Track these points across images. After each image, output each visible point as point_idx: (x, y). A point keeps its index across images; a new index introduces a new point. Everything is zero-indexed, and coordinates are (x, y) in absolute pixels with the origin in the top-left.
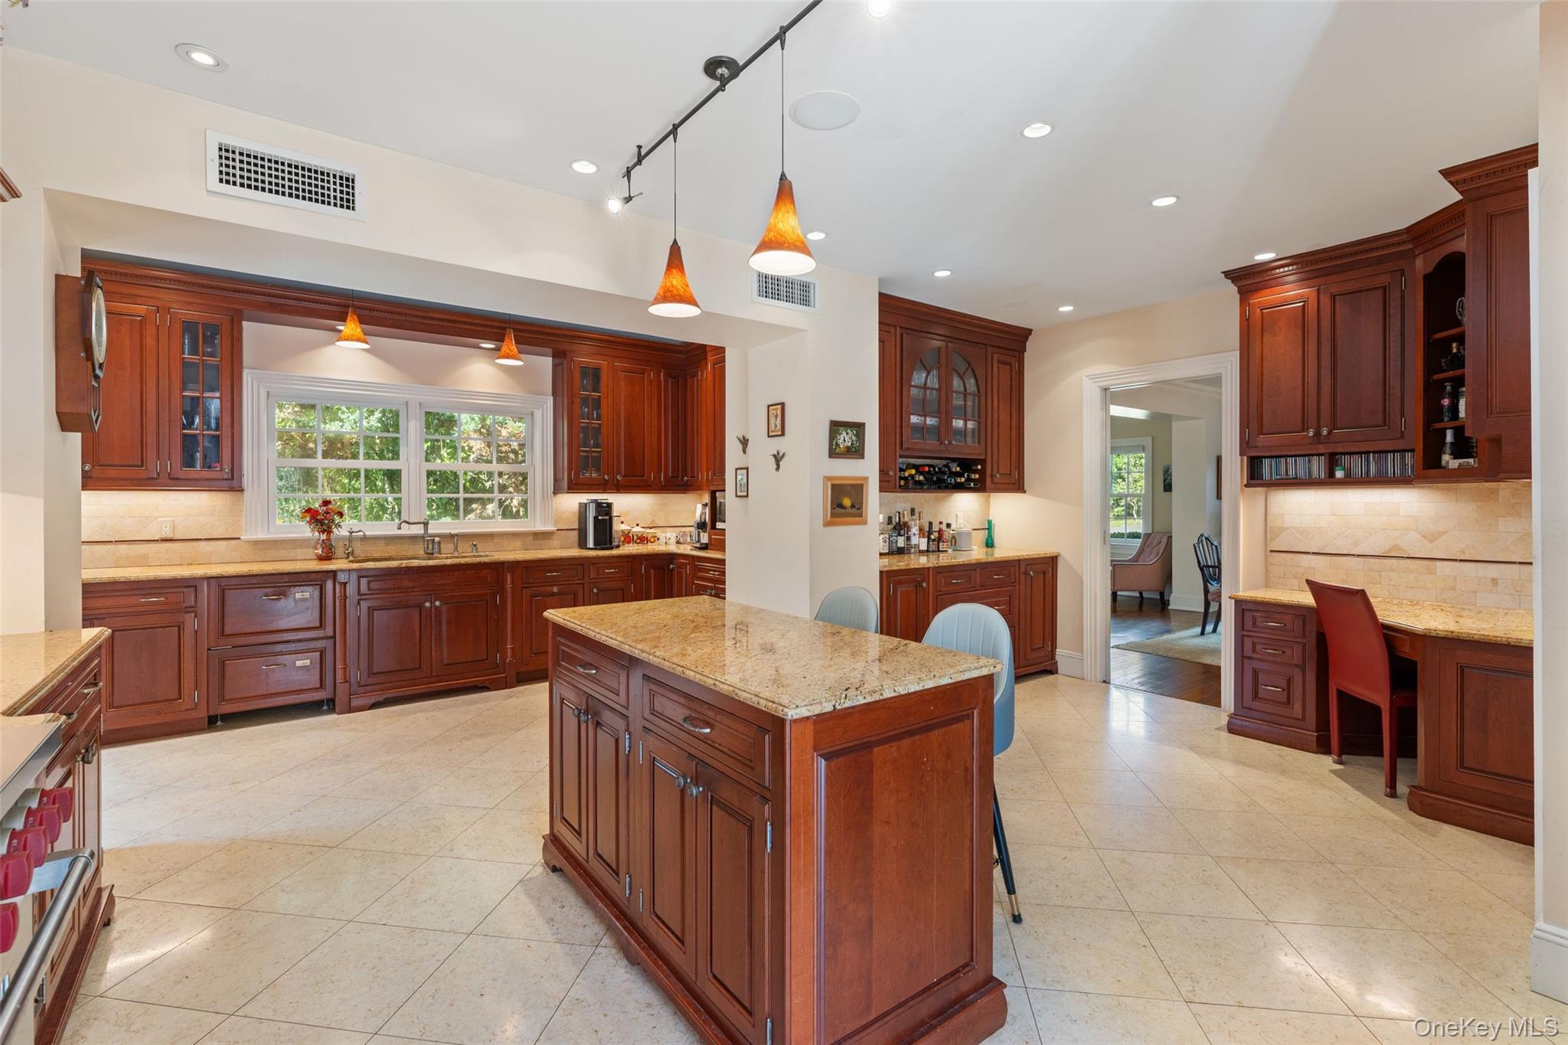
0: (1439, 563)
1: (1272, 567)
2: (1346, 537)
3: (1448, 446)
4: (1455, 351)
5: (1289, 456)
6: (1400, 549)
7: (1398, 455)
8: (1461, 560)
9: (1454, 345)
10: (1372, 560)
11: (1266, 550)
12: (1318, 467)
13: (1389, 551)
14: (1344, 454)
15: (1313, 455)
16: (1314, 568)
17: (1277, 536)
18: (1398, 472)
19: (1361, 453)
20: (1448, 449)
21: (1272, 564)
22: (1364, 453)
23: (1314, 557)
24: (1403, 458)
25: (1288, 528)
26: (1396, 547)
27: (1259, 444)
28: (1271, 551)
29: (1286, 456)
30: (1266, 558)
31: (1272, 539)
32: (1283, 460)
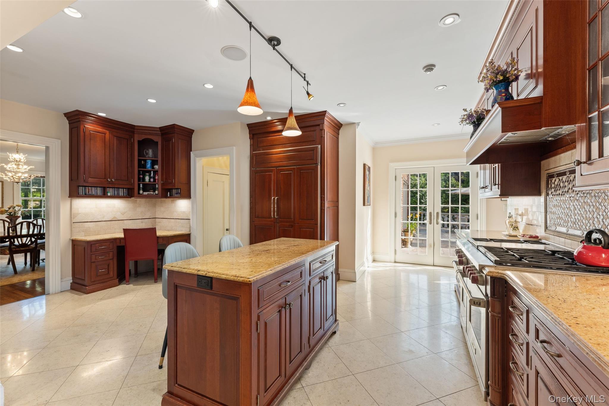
0: (125, 221)
1: (74, 229)
2: (100, 215)
3: (141, 188)
4: (143, 163)
5: (89, 187)
6: (116, 218)
7: (122, 189)
8: (130, 220)
9: (143, 161)
10: (108, 222)
11: (71, 223)
12: (99, 191)
13: (113, 219)
14: (108, 187)
15: (98, 187)
16: (90, 227)
17: (76, 217)
18: (122, 195)
19: (112, 188)
20: (141, 189)
21: (74, 228)
22: (114, 188)
23: (90, 223)
24: (123, 190)
25: (80, 213)
26: (115, 217)
27: (89, 181)
28: (73, 223)
29: (88, 186)
30: (71, 226)
31: (74, 218)
32: (87, 188)
